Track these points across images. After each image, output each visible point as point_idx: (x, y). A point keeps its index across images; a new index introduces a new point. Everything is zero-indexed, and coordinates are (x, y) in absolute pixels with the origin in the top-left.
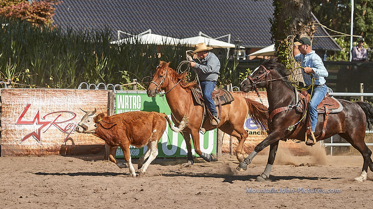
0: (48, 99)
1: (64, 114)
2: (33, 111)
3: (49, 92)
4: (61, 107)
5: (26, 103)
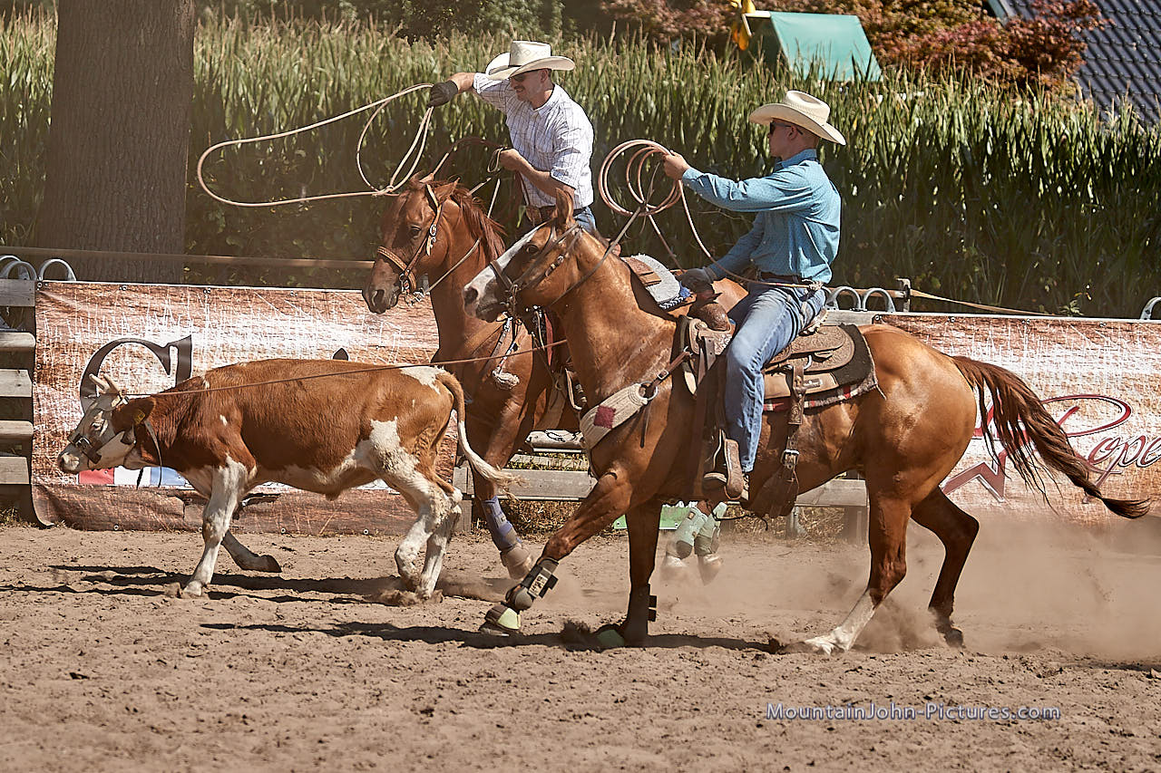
0: (1032, 351)
1: (1088, 407)
3: (1039, 329)
4: (1079, 381)
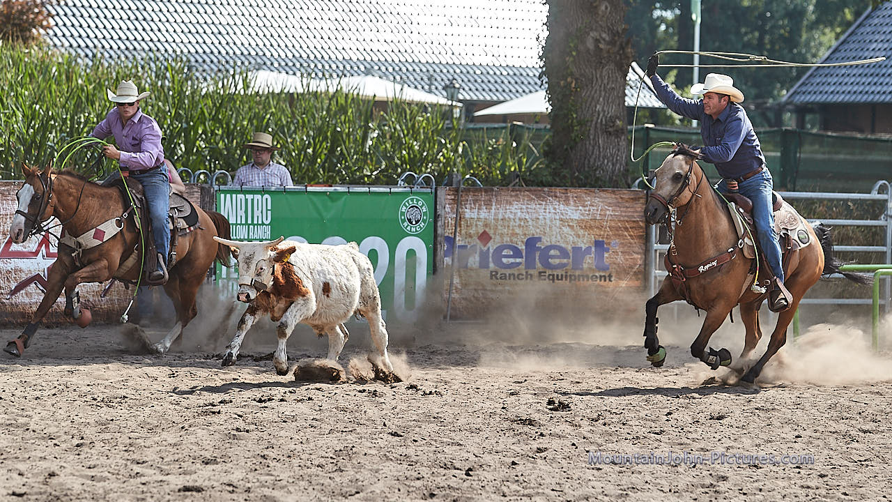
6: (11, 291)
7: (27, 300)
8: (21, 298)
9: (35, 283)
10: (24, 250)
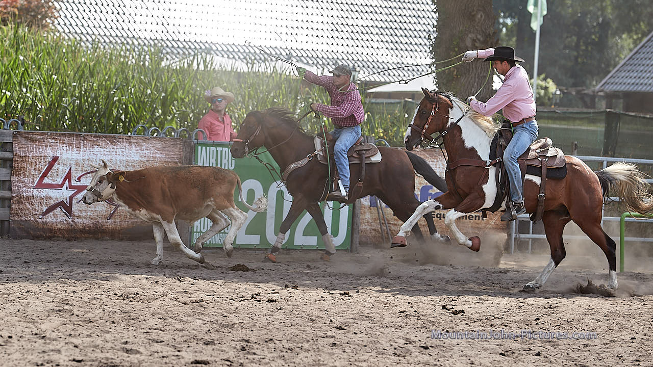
2: (61, 168)
5: (51, 155)
6: (43, 212)
7: (54, 220)
8: (50, 218)
9: (60, 208)
10: (53, 183)
